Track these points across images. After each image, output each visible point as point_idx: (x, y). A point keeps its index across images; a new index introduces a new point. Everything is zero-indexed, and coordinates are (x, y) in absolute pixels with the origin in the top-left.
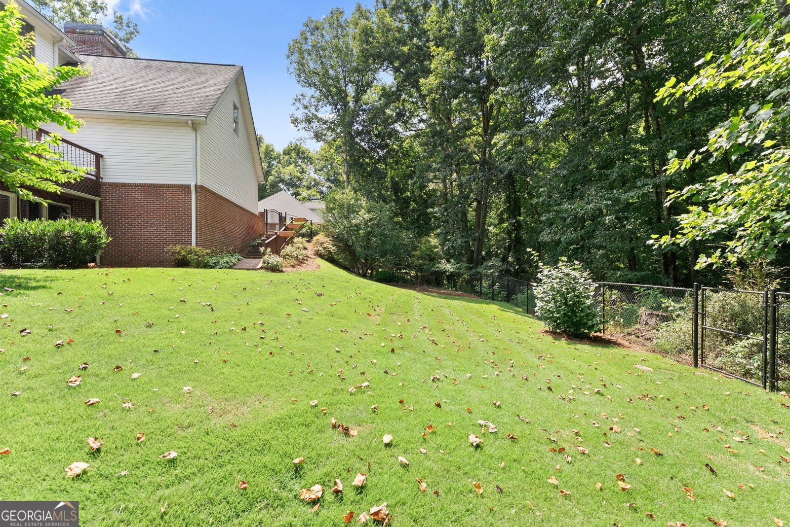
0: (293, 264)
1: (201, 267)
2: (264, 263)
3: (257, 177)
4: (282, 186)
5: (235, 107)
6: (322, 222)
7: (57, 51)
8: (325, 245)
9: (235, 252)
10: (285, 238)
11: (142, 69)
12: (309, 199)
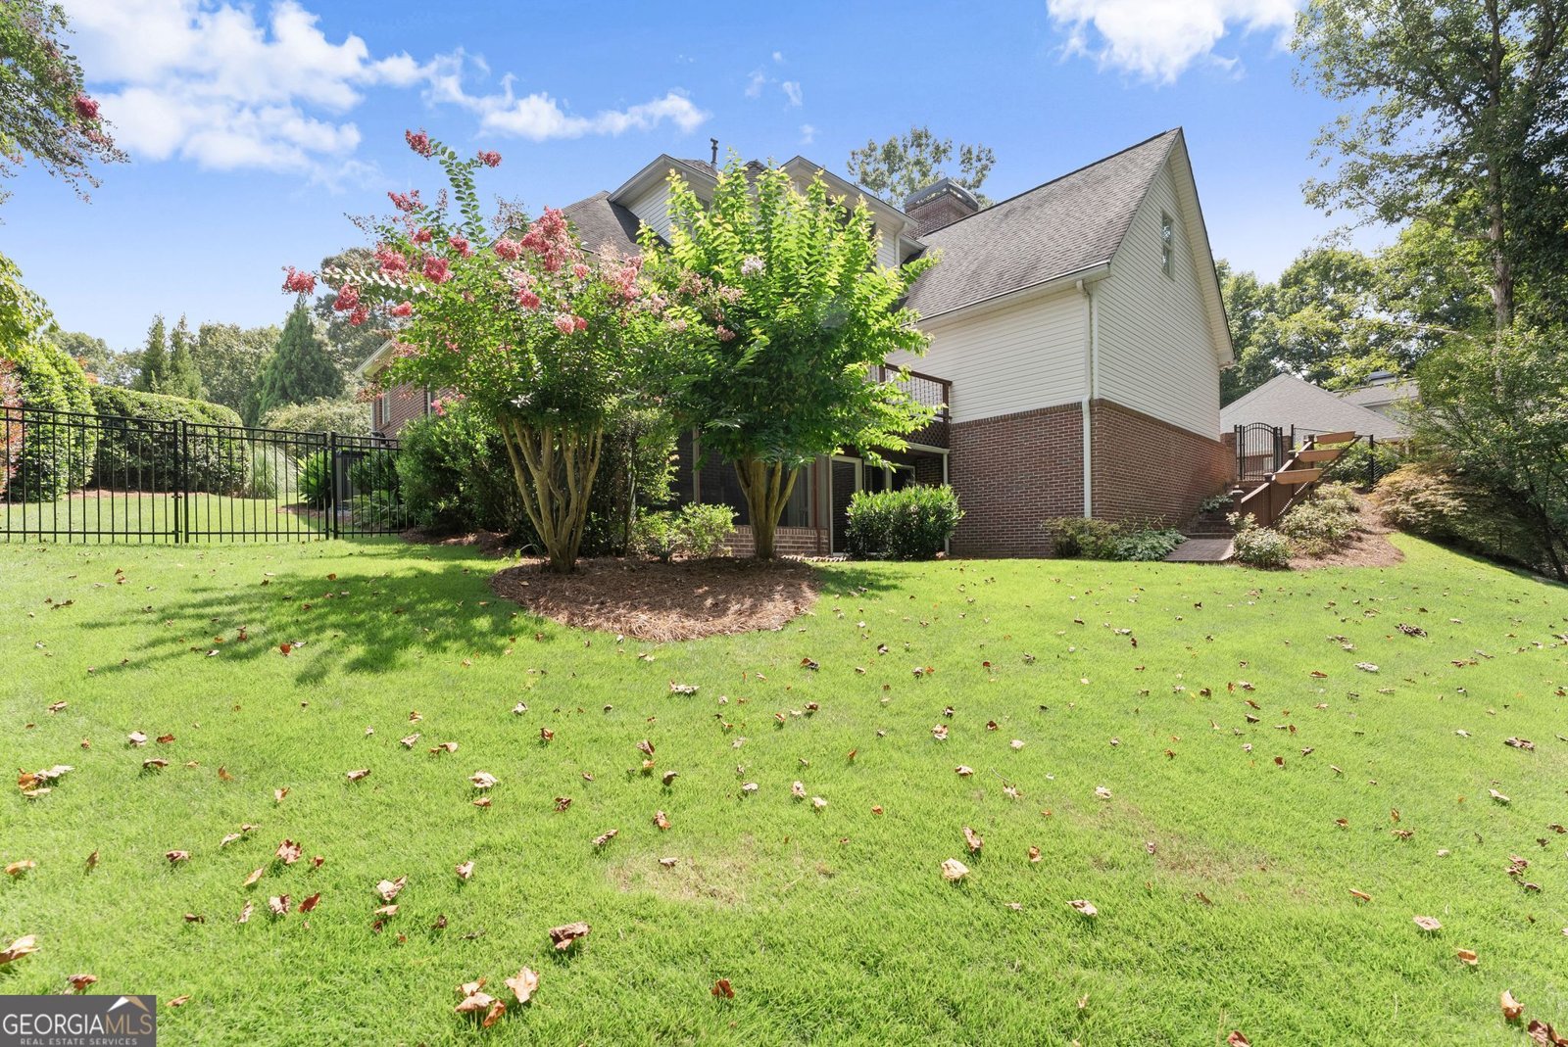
0: (1317, 549)
1: (1102, 558)
2: (1238, 547)
3: (1218, 356)
4: (1278, 363)
5: (1167, 221)
6: (1410, 434)
7: (898, 244)
8: (1422, 497)
9: (1168, 526)
10: (1293, 487)
11: (1002, 220)
12: (1362, 383)
